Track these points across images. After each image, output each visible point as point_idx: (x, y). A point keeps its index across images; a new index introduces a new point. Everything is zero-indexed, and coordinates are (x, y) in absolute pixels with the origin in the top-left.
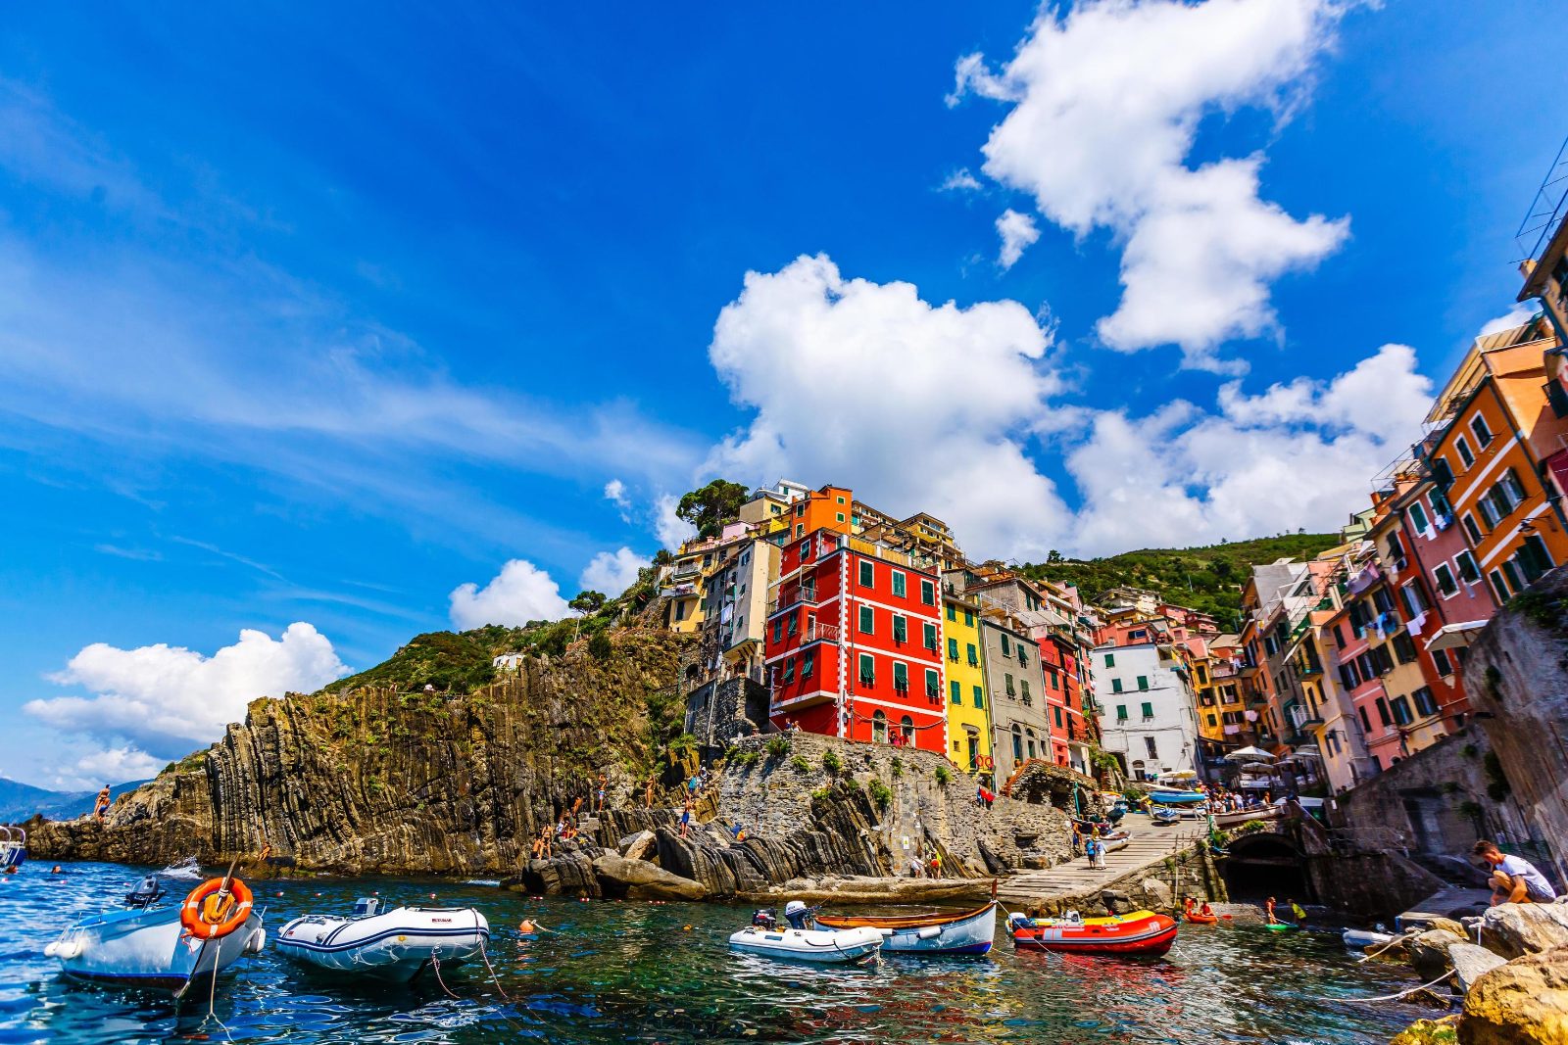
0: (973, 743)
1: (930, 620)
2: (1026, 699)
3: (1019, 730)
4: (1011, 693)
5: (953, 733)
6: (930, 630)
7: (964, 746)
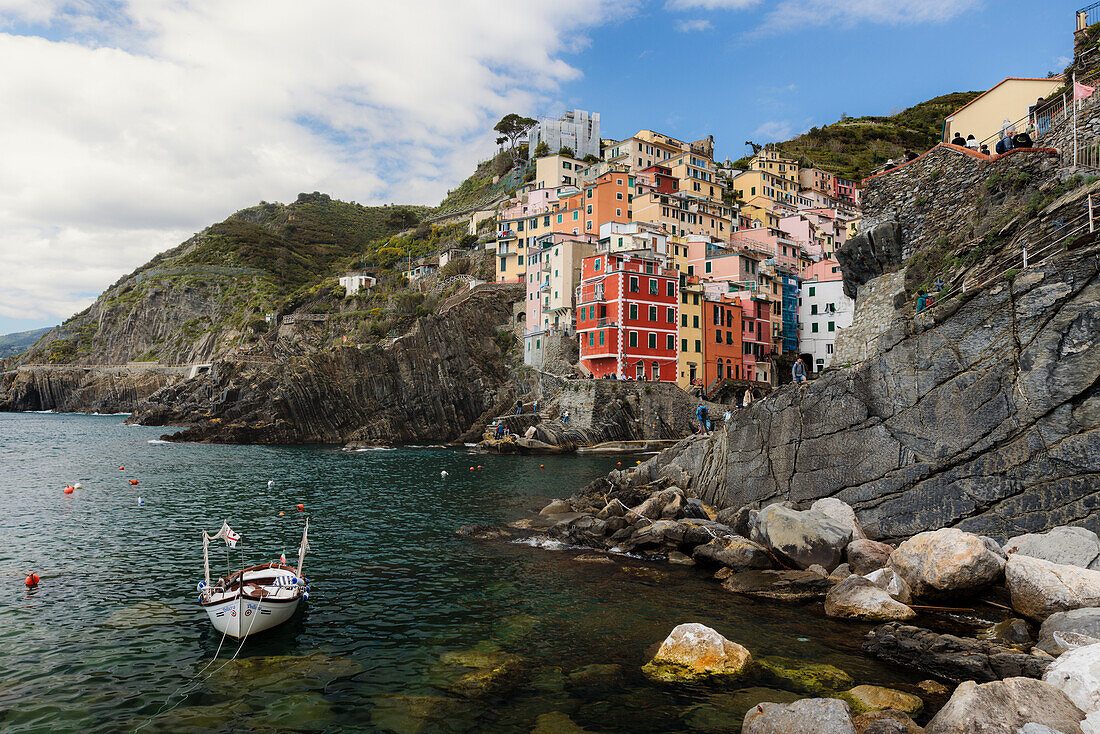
0: (693, 372)
1: (671, 306)
2: (730, 342)
3: (721, 360)
4: (719, 340)
5: (682, 367)
6: (671, 311)
7: (688, 373)
